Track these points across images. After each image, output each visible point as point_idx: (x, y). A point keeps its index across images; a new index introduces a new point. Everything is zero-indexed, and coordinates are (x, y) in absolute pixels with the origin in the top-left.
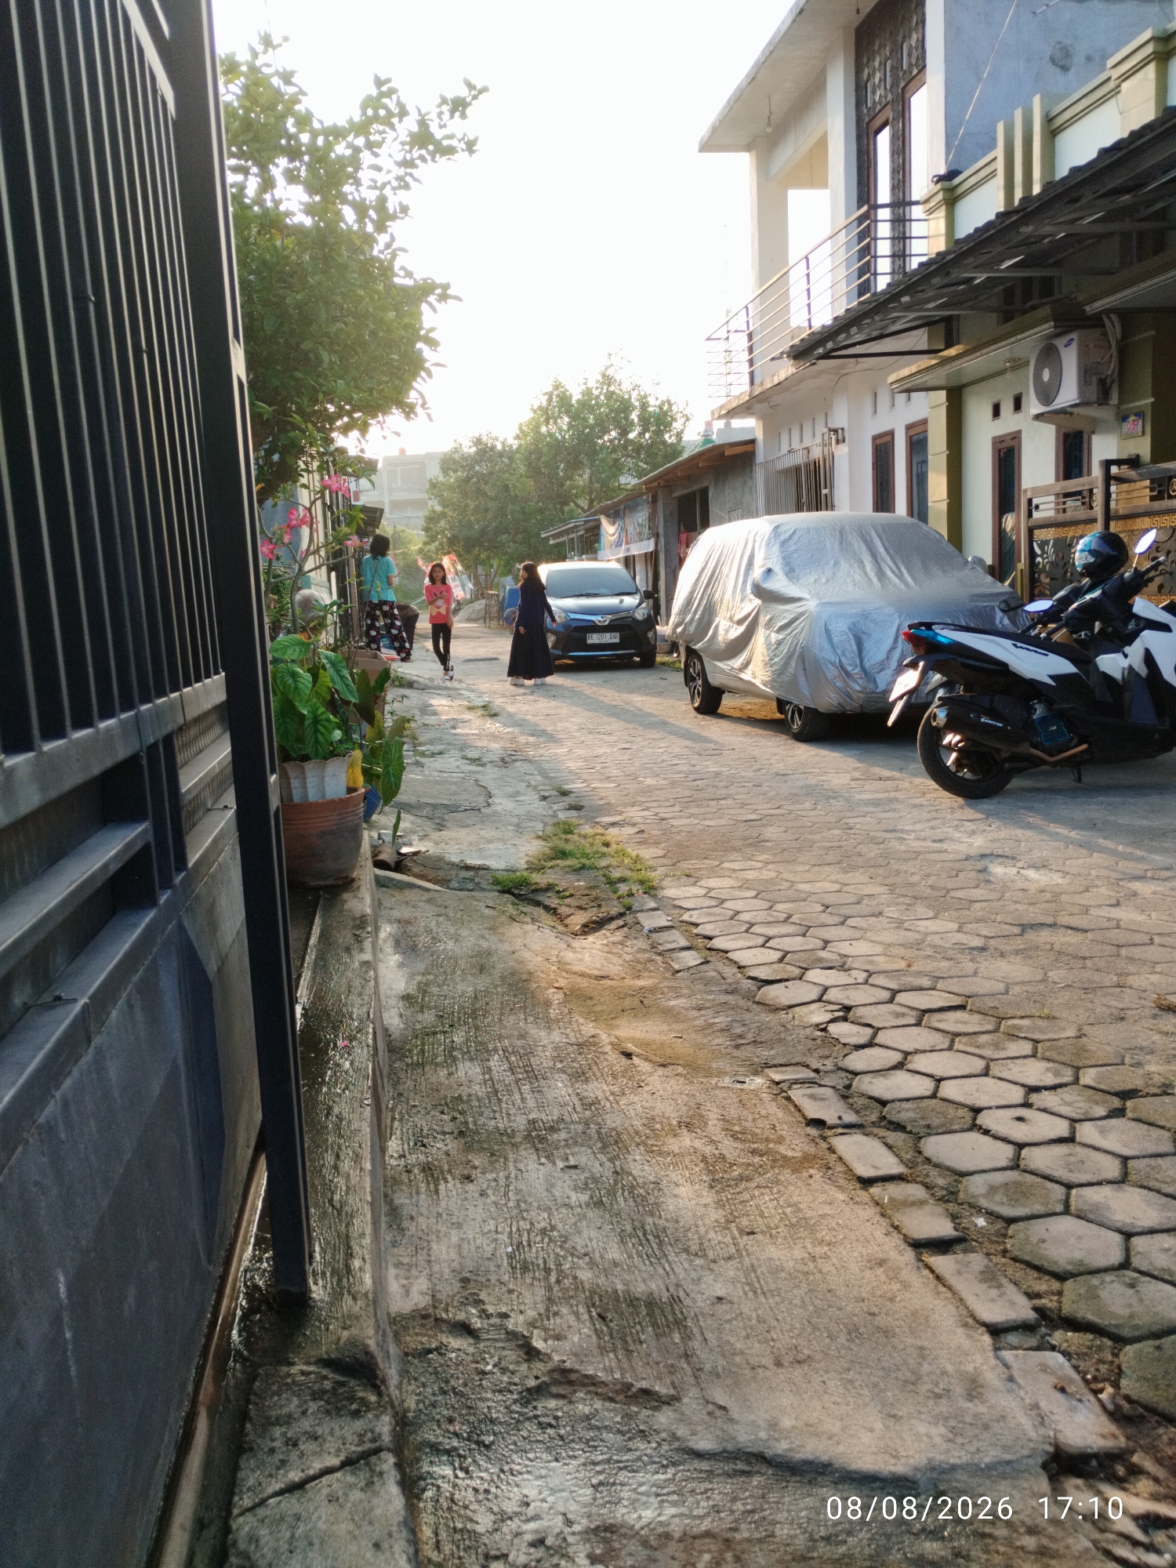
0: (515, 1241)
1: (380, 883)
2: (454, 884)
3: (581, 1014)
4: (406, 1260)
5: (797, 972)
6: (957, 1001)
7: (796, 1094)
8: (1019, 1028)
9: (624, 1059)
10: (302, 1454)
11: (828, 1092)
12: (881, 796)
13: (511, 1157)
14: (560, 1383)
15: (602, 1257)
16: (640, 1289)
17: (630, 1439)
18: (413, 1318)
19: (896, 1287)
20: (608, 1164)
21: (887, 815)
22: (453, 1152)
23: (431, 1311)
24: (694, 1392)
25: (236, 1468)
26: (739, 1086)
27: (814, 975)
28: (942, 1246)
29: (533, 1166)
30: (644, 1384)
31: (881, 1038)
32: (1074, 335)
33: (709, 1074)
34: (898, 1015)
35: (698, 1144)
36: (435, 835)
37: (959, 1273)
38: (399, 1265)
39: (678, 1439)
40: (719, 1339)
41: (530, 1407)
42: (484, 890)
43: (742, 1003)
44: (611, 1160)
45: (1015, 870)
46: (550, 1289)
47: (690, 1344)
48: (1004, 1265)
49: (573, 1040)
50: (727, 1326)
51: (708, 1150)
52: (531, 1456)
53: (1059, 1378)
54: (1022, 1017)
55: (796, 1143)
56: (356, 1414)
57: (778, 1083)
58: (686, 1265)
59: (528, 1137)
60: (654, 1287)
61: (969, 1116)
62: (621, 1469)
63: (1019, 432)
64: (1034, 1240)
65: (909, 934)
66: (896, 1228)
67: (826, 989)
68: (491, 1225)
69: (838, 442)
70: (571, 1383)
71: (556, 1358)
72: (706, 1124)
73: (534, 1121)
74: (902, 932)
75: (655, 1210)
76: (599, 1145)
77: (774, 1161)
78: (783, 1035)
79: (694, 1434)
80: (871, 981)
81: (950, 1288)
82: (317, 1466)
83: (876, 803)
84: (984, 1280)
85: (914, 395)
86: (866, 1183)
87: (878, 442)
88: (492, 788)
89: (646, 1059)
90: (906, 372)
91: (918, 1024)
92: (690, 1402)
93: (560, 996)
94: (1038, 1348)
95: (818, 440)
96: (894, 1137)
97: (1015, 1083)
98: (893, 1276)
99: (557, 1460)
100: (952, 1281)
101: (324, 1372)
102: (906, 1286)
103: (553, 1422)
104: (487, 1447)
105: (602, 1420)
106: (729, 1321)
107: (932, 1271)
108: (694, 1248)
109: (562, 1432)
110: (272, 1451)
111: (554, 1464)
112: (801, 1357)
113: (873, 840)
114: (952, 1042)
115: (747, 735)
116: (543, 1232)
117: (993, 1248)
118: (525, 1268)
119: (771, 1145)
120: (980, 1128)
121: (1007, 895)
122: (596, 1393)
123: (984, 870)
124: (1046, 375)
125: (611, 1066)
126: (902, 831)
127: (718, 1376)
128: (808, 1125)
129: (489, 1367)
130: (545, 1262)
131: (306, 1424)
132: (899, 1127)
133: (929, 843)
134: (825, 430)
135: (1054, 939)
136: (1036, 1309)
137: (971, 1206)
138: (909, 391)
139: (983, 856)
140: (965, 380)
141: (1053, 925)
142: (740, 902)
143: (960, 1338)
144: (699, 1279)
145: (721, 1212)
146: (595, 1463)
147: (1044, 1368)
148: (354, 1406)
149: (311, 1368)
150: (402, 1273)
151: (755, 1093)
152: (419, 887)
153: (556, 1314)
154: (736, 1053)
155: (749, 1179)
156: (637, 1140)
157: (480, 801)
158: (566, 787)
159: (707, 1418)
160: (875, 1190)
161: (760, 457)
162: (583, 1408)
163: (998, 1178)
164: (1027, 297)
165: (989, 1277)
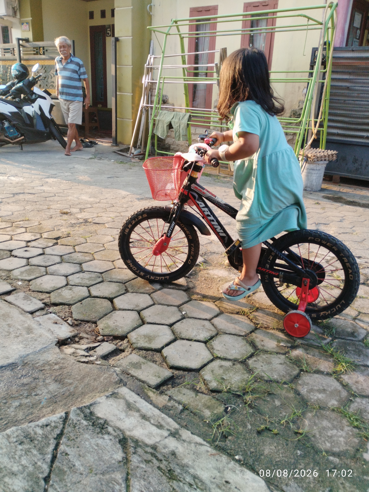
8: (20, 224)
28: (8, 293)
37: (16, 299)
45: (6, 177)
48: (30, 294)
53: (54, 320)
54: (20, 221)
61: (9, 253)
64: (38, 284)
81: (14, 305)
94: (46, 314)
97: (22, 241)
100: (14, 302)
107: (7, 301)
117: (25, 290)
120: (13, 256)
121: (6, 185)
135: (25, 197)
136: (43, 303)
137: (15, 279)
141: (23, 193)
143: (21, 318)
147: (49, 319)
163: (23, 269)
165: (26, 298)
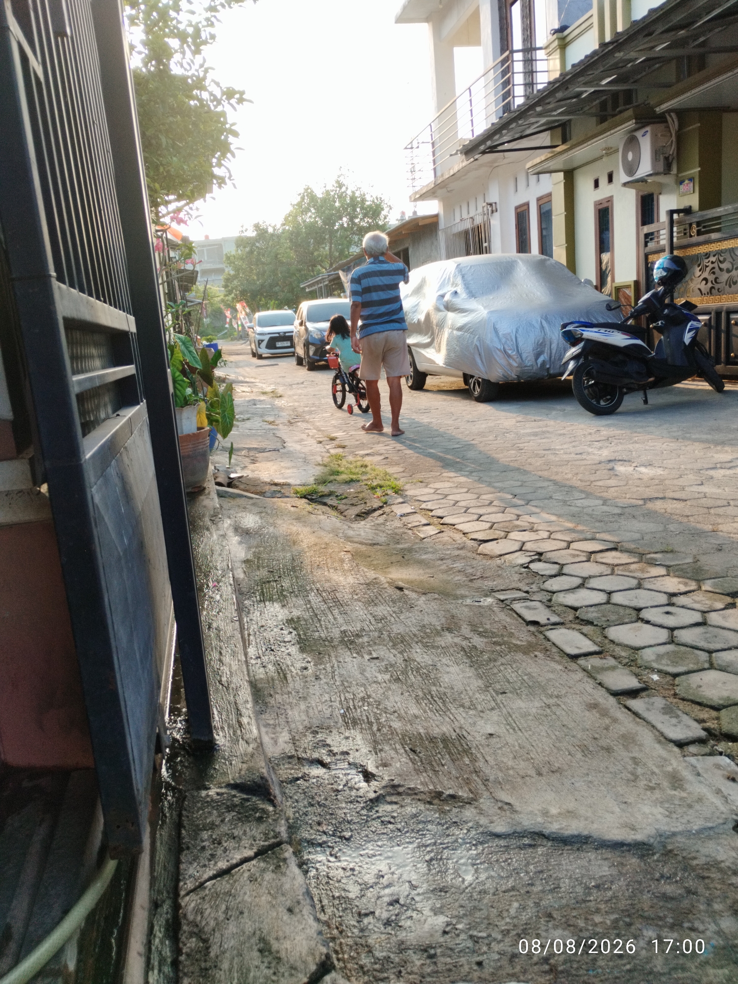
0: (345, 706)
1: (220, 495)
2: (268, 494)
3: (365, 566)
4: (272, 722)
5: (503, 534)
6: (611, 546)
7: (517, 606)
8: (656, 560)
9: (398, 591)
10: (225, 851)
11: (538, 604)
12: (537, 430)
13: (332, 654)
14: (393, 794)
15: (406, 713)
16: (436, 732)
17: (447, 828)
18: (283, 758)
19: (607, 721)
20: (398, 655)
21: (544, 441)
22: (293, 653)
23: (294, 753)
24: (486, 794)
25: (178, 862)
26: (477, 604)
27: (512, 535)
28: (633, 693)
29: (348, 659)
30: (451, 792)
31: (566, 570)
32: (648, 129)
33: (456, 597)
34: (574, 556)
35: (457, 640)
36: (252, 466)
37: (648, 709)
38: (267, 725)
39: (481, 826)
40: (495, 760)
41: (374, 811)
42: (288, 497)
43: (469, 554)
44: (401, 653)
45: (632, 468)
46: (374, 735)
47: (477, 764)
48: (676, 703)
49: (362, 582)
50: (499, 751)
51: (464, 643)
52: (379, 843)
53: (729, 772)
54: (656, 553)
55: (523, 636)
56: (260, 820)
57: (502, 601)
58: (464, 715)
59: (342, 642)
60: (445, 729)
61: (634, 613)
62: (444, 849)
63: (612, 197)
64: (694, 686)
65: (571, 508)
66: (600, 684)
67: (524, 543)
68: (327, 697)
69: (492, 212)
70: (399, 794)
71: (386, 778)
72: (460, 628)
73: (344, 632)
74: (567, 507)
75: (436, 682)
76: (391, 644)
77: (509, 648)
78: (500, 572)
79: (492, 822)
80: (552, 536)
81: (644, 719)
82: (237, 857)
83: (535, 434)
84: (665, 713)
85: (541, 176)
86: (574, 658)
87: (519, 210)
88: (285, 437)
89: (413, 591)
90: (538, 160)
91: (588, 561)
92: (485, 802)
93: (349, 556)
94: (710, 755)
95: (480, 210)
96: (587, 629)
97: (660, 592)
98: (604, 713)
99: (398, 845)
100: (645, 714)
101: (233, 792)
102: (615, 720)
103: (392, 820)
104: (348, 839)
105: (426, 816)
106: (500, 748)
107: (629, 710)
108: (467, 704)
109: (399, 826)
110: (203, 848)
111: (396, 848)
112: (554, 769)
113: (537, 455)
114: (613, 570)
115: (445, 400)
116: (363, 699)
117: (666, 693)
118: (355, 722)
119: (506, 639)
120: (642, 620)
121: (630, 482)
122: (419, 800)
123: (612, 469)
124: (630, 156)
125: (390, 596)
126: (555, 449)
127: (500, 783)
128: (527, 625)
129: (341, 787)
130: (368, 718)
131: (225, 828)
132: (589, 623)
133: (573, 456)
134: (485, 204)
135: (666, 506)
136: (705, 730)
137: (646, 668)
138: (538, 173)
139: (610, 461)
140: (575, 165)
141: (663, 498)
142: (458, 496)
143: (659, 750)
144: (475, 723)
145: (480, 681)
146: (427, 846)
147: (718, 767)
148: (258, 815)
149: (223, 790)
150: (270, 730)
151: (490, 608)
152: (246, 496)
153: (381, 750)
154: (470, 584)
155: (495, 660)
156: (416, 639)
157: (279, 445)
158: (333, 435)
159: (499, 811)
160: (582, 661)
161: (442, 225)
162: (410, 810)
163: (662, 649)
164: (615, 105)
165: (668, 710)
